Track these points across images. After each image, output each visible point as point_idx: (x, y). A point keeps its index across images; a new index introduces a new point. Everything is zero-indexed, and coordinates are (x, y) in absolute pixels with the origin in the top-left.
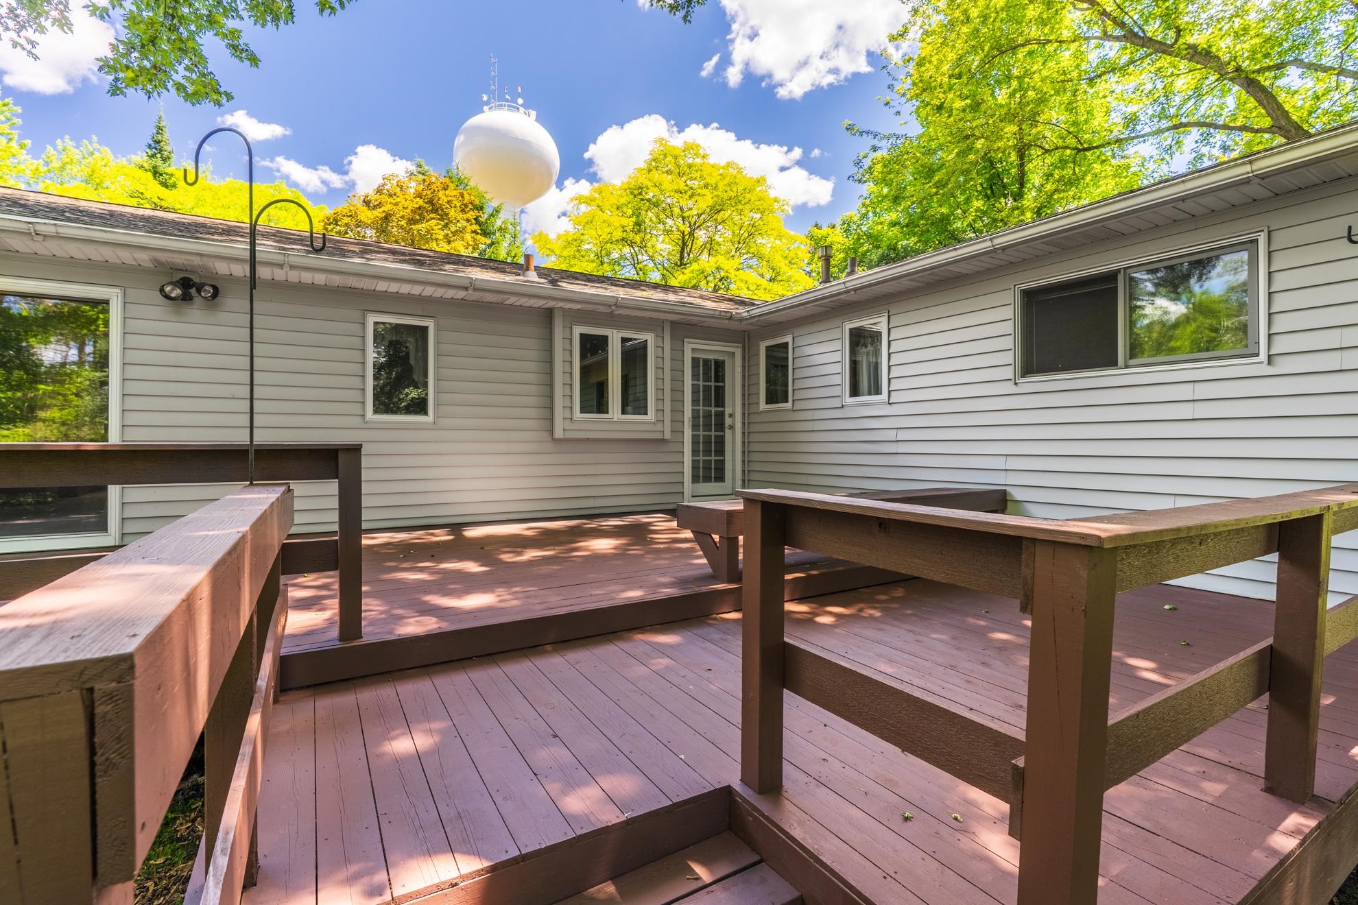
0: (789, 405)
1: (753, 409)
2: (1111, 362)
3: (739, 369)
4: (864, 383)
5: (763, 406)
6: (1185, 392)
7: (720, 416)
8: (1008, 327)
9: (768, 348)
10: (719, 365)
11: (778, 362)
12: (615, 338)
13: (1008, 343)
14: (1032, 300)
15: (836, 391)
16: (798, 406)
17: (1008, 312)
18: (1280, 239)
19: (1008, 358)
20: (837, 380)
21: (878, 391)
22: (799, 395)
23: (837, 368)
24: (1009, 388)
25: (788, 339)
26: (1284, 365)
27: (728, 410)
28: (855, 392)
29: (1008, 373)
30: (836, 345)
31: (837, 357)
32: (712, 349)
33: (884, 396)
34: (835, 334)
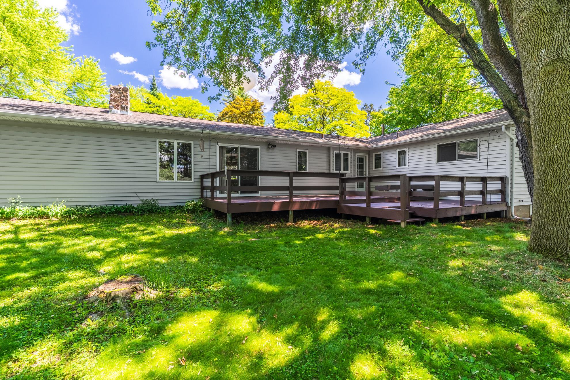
0: (382, 169)
1: (371, 170)
2: (455, 160)
3: (367, 160)
4: (402, 163)
5: (374, 169)
6: (467, 165)
7: (363, 172)
8: (435, 152)
9: (375, 155)
10: (363, 159)
11: (378, 158)
12: (342, 153)
13: (435, 155)
14: (439, 147)
15: (395, 165)
16: (384, 169)
17: (435, 149)
18: (482, 139)
19: (435, 158)
20: (395, 163)
21: (405, 165)
22: (384, 166)
23: (395, 160)
24: (435, 165)
25: (382, 153)
26: (482, 161)
27: (364, 170)
28: (399, 166)
29: (435, 162)
30: (395, 155)
31: (395, 157)
32: (361, 155)
33: (407, 166)
34: (395, 152)
